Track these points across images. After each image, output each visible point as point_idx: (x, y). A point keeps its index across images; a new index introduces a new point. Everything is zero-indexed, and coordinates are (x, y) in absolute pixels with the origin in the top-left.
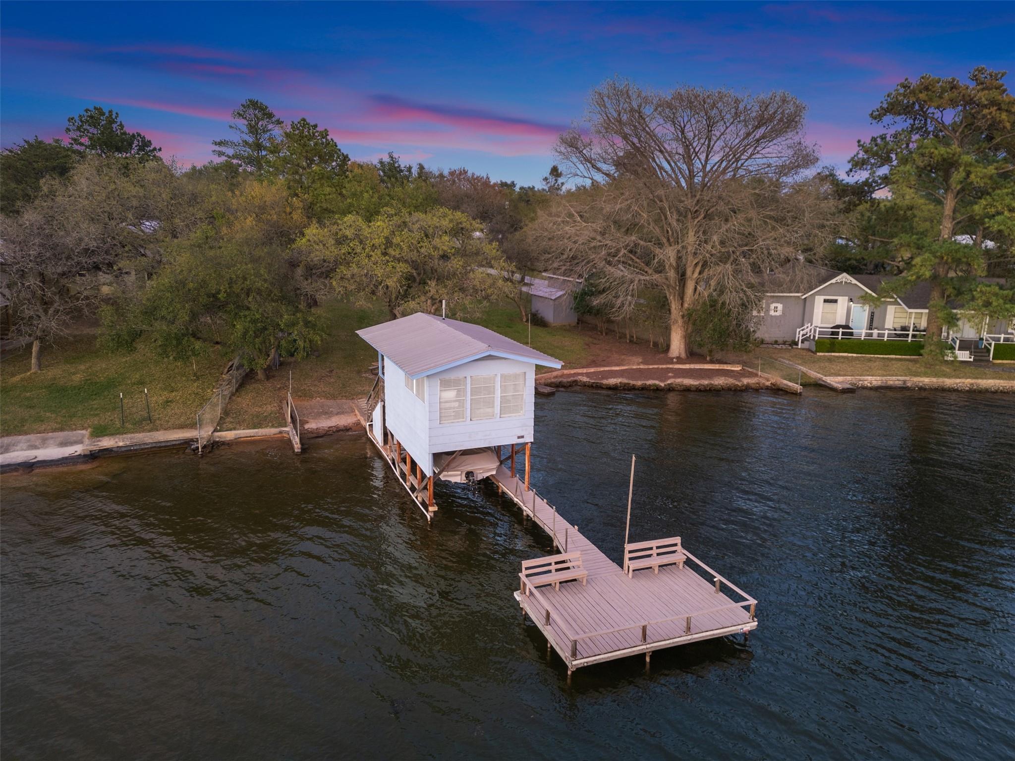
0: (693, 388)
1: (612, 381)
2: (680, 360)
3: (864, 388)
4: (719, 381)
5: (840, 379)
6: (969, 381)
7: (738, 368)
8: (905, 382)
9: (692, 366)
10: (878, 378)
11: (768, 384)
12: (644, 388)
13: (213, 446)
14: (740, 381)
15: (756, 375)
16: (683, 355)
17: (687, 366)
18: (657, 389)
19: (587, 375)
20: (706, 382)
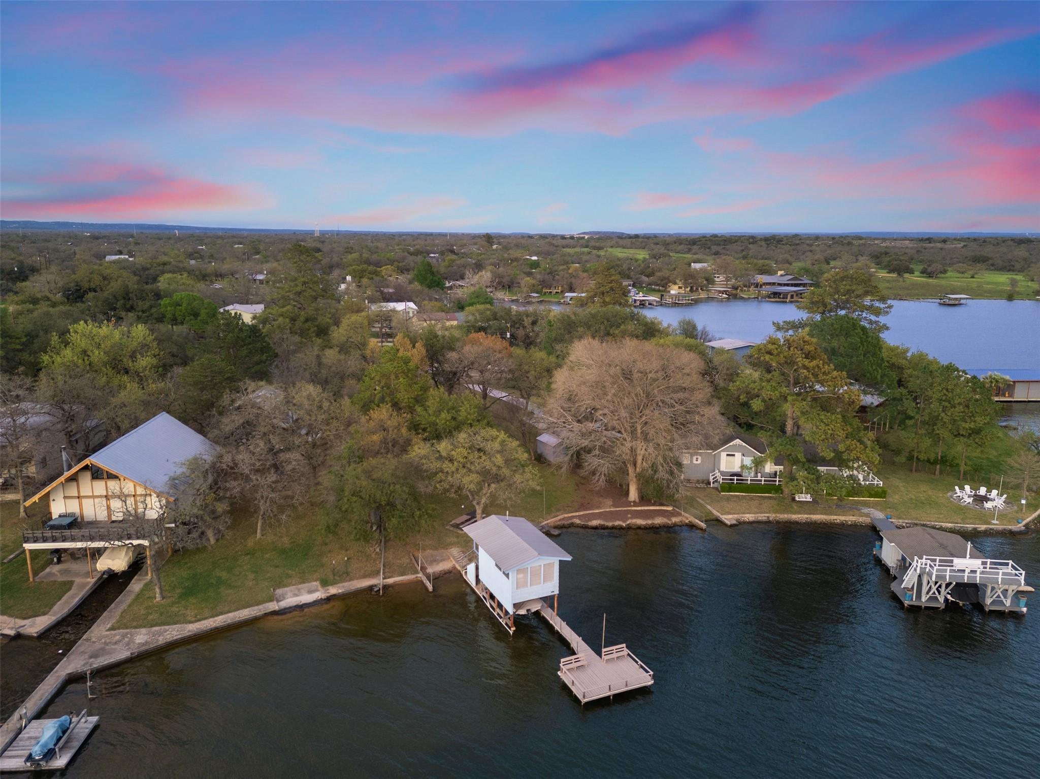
0: (642, 527)
1: (595, 523)
2: (635, 504)
3: (744, 523)
4: (658, 521)
5: (730, 516)
6: (806, 516)
7: (670, 508)
8: (768, 517)
9: (643, 508)
10: (753, 515)
11: (687, 521)
12: (613, 528)
14: (670, 520)
15: (680, 515)
16: (637, 500)
17: (639, 508)
18: (621, 528)
19: (579, 517)
20: (650, 522)
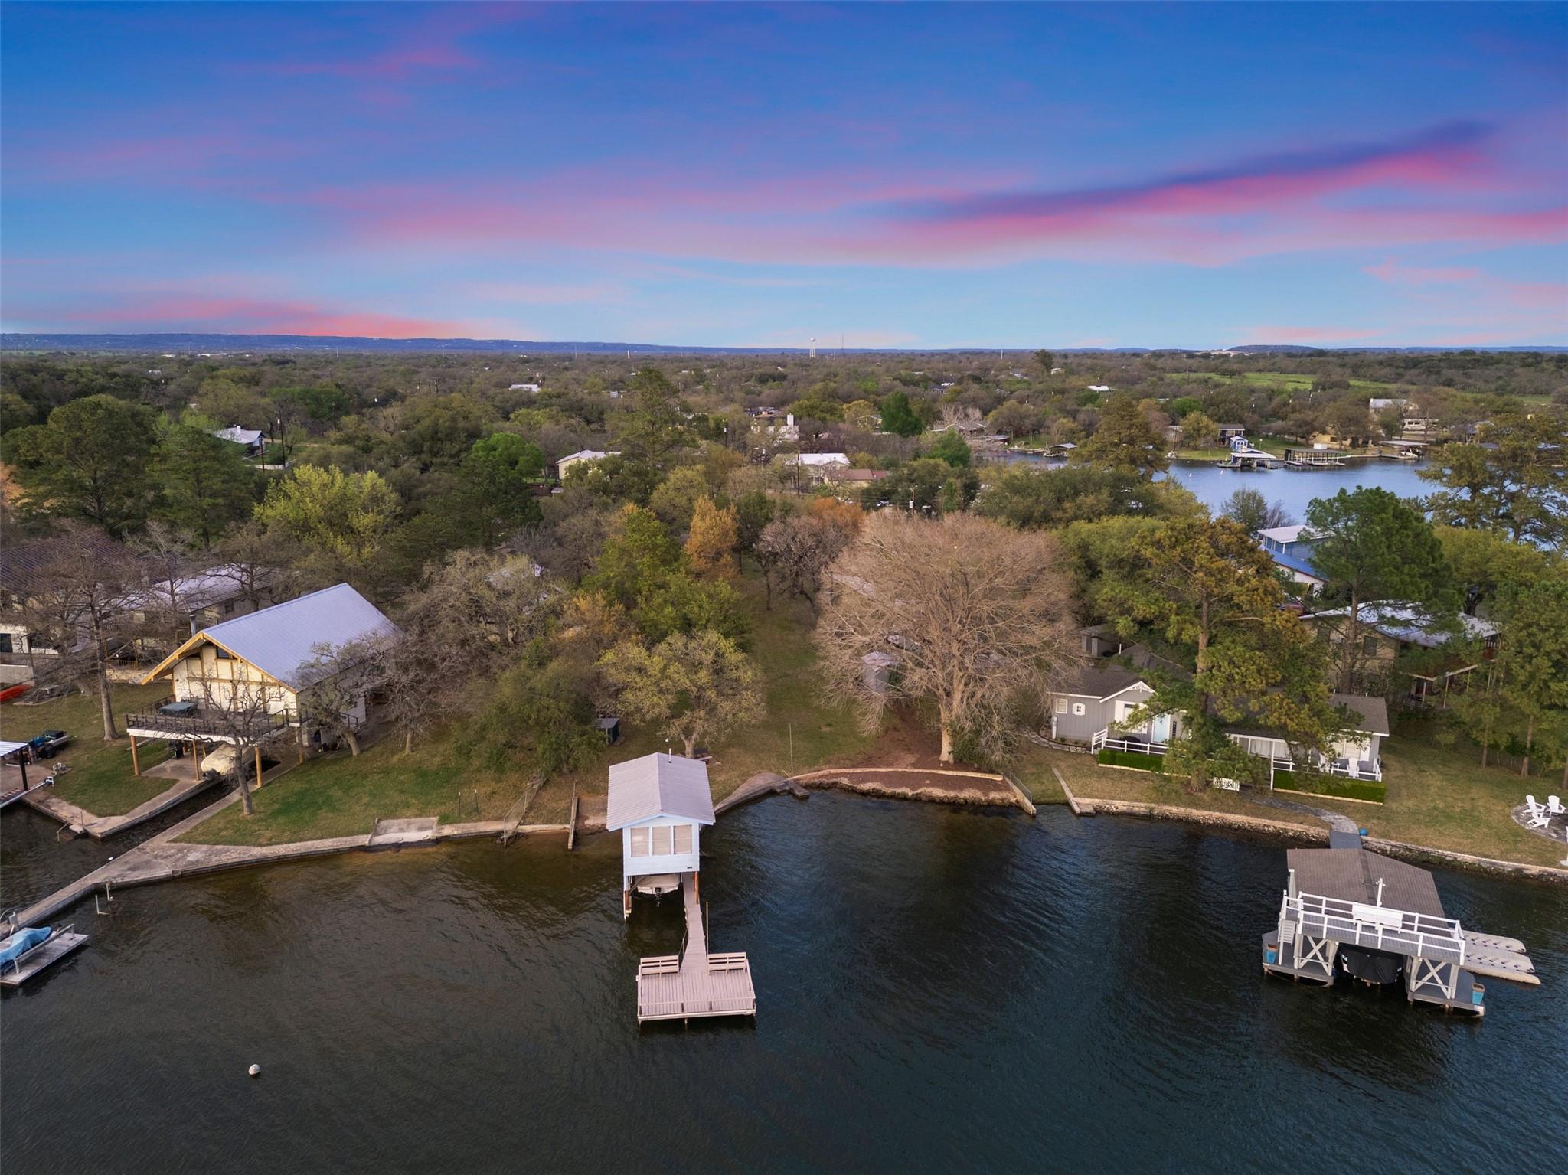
2: (947, 766)
7: (998, 778)
8: (1152, 809)
9: (955, 773)
10: (1126, 803)
11: (1013, 800)
13: (517, 836)
14: (986, 794)
15: (1007, 788)
16: (951, 761)
